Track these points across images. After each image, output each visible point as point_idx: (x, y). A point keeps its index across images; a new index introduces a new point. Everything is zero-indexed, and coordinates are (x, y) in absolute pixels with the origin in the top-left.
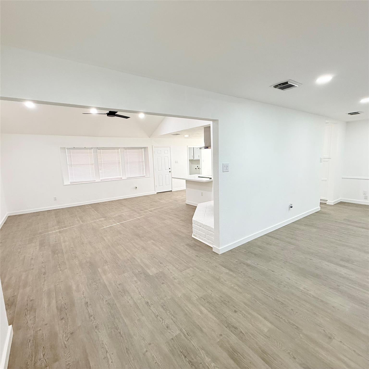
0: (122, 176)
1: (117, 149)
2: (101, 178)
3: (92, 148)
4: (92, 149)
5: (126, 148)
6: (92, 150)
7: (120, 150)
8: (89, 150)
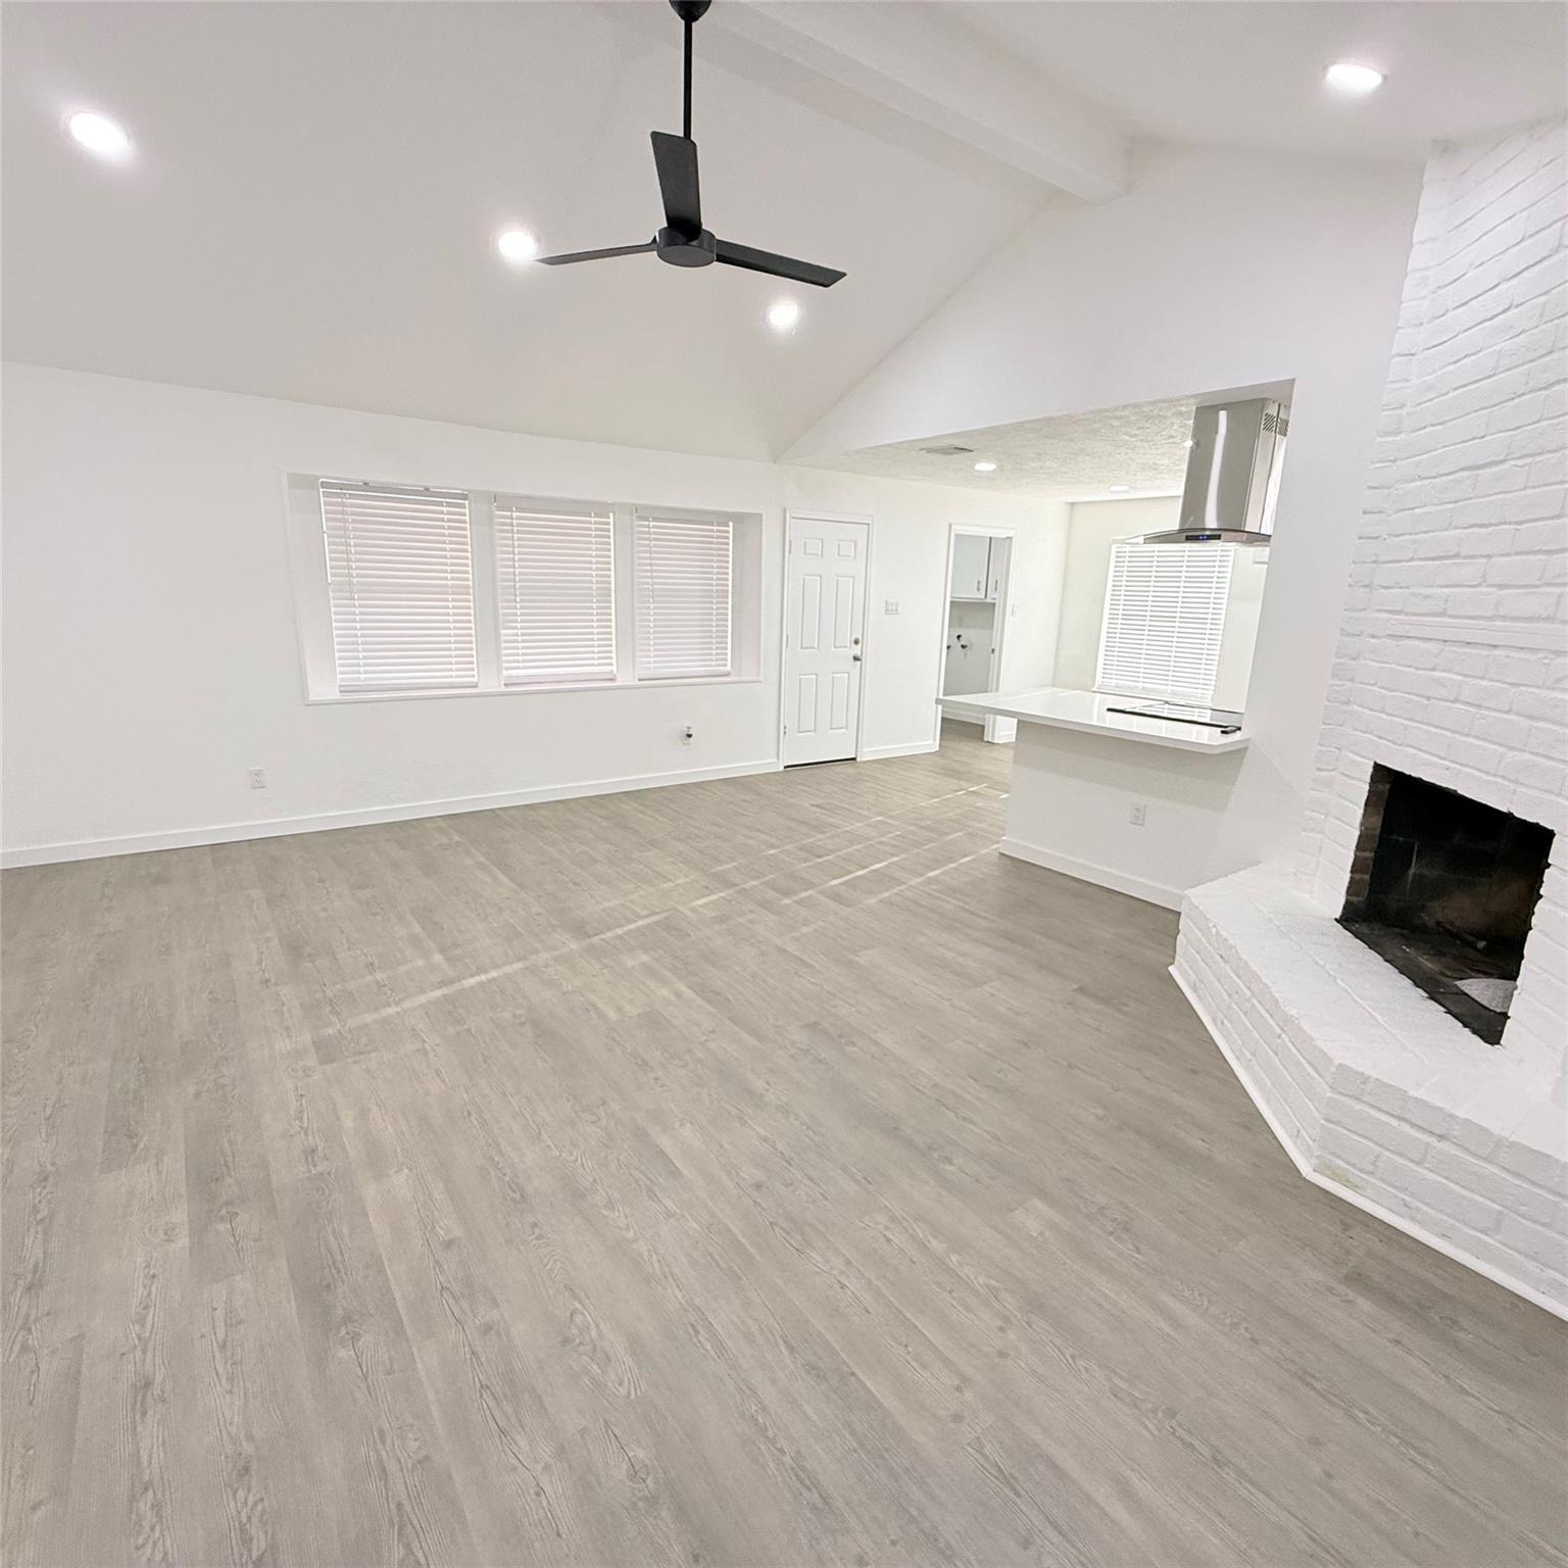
0: (614, 668)
1: (596, 515)
2: (505, 673)
3: (465, 497)
4: (467, 502)
5: (643, 513)
6: (463, 506)
7: (611, 520)
8: (449, 505)
